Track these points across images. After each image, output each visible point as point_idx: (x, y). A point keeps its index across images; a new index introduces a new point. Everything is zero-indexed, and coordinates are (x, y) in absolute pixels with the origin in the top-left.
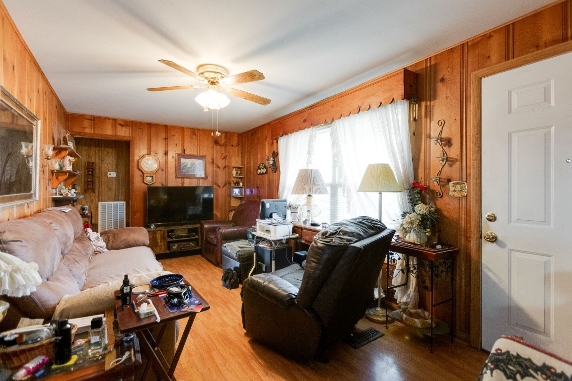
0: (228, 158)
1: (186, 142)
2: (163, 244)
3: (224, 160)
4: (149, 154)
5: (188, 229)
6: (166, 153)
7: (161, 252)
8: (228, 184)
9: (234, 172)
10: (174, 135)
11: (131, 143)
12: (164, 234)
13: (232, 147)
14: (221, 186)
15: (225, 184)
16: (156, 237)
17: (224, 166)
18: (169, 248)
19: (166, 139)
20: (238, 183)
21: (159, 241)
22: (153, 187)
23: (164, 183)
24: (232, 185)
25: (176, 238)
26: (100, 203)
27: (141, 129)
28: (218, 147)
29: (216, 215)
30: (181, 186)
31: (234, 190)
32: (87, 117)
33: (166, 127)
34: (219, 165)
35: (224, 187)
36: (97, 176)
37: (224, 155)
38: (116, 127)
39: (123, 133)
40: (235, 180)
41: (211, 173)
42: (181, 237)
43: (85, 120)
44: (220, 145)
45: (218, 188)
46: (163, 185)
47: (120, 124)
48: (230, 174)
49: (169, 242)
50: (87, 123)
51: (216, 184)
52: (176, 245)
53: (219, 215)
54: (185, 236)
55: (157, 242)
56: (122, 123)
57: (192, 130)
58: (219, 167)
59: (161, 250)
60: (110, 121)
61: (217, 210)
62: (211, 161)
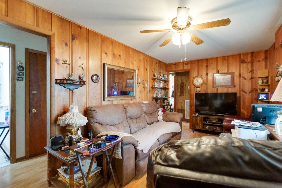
0: (254, 71)
1: (219, 66)
2: (201, 124)
3: (250, 73)
4: (198, 76)
5: (218, 119)
6: (207, 74)
7: (200, 129)
8: (254, 90)
9: (260, 82)
10: (211, 63)
11: (190, 72)
12: (201, 119)
13: (258, 63)
14: (248, 93)
15: (252, 91)
16: (197, 120)
17: (251, 77)
18: (204, 127)
19: (207, 66)
20: (264, 90)
21: (199, 122)
22: (200, 93)
23: (206, 91)
24: (259, 91)
25: (208, 123)
26: (185, 100)
27: (194, 64)
28: (245, 64)
29: (243, 113)
30: (216, 92)
31: (260, 95)
32: (173, 64)
33: (207, 60)
34: (246, 77)
35: (251, 93)
36: (184, 88)
37: (250, 70)
38: (183, 66)
39: (186, 67)
40: (261, 87)
41: (238, 83)
42: (212, 123)
43: (173, 65)
44: (246, 63)
45: (245, 93)
46: (205, 92)
47: (185, 64)
48: (257, 83)
49: (204, 124)
50: (173, 66)
51: (243, 91)
52: (208, 127)
53: (245, 113)
54: (214, 123)
55: (198, 123)
56: (186, 63)
57: (223, 58)
58: (245, 79)
59: (200, 127)
60: (182, 63)
61: (243, 109)
62: (238, 75)
